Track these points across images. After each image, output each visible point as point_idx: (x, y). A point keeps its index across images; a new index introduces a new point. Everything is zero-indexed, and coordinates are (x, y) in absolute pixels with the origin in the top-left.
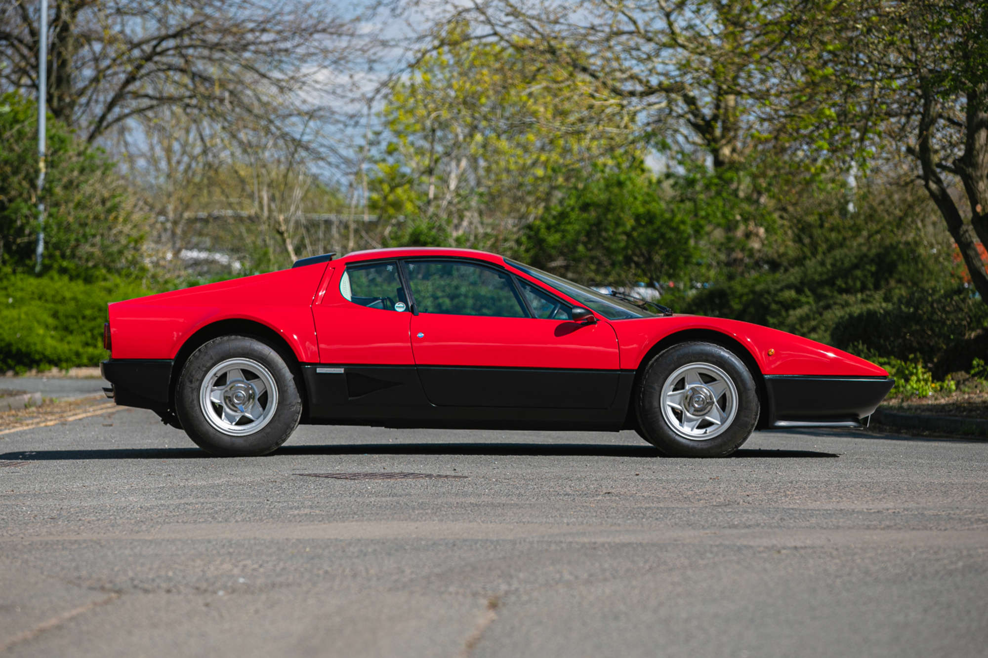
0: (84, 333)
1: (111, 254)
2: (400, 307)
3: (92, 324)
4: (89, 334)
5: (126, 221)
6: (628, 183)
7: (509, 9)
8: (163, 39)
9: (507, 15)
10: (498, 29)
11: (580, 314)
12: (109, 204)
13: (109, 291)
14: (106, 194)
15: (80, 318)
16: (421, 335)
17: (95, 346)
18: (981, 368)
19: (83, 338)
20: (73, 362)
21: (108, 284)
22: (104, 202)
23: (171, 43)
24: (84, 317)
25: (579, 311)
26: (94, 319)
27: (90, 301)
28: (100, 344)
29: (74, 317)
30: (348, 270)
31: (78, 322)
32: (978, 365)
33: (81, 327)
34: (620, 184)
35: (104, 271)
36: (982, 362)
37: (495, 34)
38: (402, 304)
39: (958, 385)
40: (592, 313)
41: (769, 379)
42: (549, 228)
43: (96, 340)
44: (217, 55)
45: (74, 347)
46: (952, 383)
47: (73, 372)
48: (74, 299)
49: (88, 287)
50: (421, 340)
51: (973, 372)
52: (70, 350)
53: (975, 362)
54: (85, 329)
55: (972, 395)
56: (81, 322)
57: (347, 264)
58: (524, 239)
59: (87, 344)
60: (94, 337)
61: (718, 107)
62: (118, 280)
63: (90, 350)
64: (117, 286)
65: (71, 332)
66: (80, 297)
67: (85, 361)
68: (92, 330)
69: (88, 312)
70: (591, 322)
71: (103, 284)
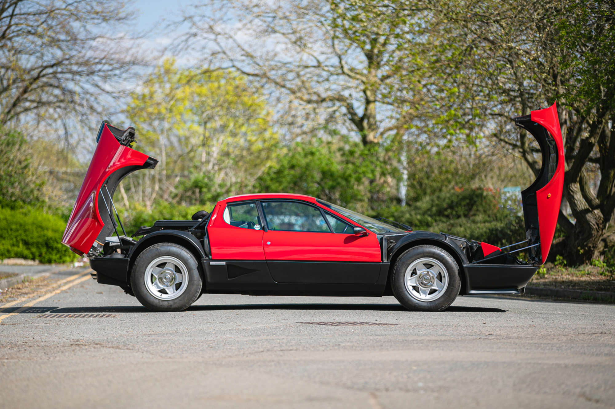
0: (12, 239)
1: (26, 193)
2: (257, 227)
3: (17, 234)
4: (14, 240)
5: (33, 175)
6: (317, 153)
7: (243, 53)
8: (46, 67)
9: (242, 55)
10: (236, 64)
11: (359, 231)
12: (23, 164)
13: (25, 214)
14: (23, 158)
15: (9, 230)
16: (269, 243)
17: (18, 246)
18: (560, 261)
19: (11, 242)
20: (5, 255)
21: (24, 210)
22: (20, 162)
23: (50, 70)
24: (11, 230)
25: (357, 229)
26: (17, 230)
27: (15, 220)
28: (21, 245)
29: (5, 229)
30: (228, 206)
31: (8, 232)
32: (559, 259)
33: (10, 235)
34: (312, 154)
35: (21, 203)
36: (561, 258)
37: (234, 66)
38: (258, 226)
39: (548, 270)
40: (366, 230)
41: (467, 267)
42: (272, 179)
43: (19, 243)
44: (78, 77)
45: (6, 247)
46: (545, 269)
47: (6, 261)
48: (6, 219)
49: (13, 212)
50: (269, 246)
51: (556, 263)
52: (4, 249)
53: (557, 258)
54: (12, 236)
55: (557, 277)
56: (10, 232)
57: (228, 203)
58: (257, 185)
59: (13, 245)
60: (17, 241)
61: (366, 109)
62: (30, 207)
63: (16, 249)
64: (29, 211)
65: (4, 238)
66: (9, 218)
67: (13, 255)
68: (16, 237)
69: (14, 227)
70: (365, 235)
71: (21, 210)
